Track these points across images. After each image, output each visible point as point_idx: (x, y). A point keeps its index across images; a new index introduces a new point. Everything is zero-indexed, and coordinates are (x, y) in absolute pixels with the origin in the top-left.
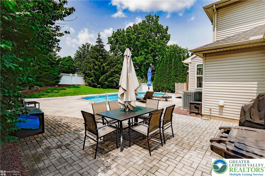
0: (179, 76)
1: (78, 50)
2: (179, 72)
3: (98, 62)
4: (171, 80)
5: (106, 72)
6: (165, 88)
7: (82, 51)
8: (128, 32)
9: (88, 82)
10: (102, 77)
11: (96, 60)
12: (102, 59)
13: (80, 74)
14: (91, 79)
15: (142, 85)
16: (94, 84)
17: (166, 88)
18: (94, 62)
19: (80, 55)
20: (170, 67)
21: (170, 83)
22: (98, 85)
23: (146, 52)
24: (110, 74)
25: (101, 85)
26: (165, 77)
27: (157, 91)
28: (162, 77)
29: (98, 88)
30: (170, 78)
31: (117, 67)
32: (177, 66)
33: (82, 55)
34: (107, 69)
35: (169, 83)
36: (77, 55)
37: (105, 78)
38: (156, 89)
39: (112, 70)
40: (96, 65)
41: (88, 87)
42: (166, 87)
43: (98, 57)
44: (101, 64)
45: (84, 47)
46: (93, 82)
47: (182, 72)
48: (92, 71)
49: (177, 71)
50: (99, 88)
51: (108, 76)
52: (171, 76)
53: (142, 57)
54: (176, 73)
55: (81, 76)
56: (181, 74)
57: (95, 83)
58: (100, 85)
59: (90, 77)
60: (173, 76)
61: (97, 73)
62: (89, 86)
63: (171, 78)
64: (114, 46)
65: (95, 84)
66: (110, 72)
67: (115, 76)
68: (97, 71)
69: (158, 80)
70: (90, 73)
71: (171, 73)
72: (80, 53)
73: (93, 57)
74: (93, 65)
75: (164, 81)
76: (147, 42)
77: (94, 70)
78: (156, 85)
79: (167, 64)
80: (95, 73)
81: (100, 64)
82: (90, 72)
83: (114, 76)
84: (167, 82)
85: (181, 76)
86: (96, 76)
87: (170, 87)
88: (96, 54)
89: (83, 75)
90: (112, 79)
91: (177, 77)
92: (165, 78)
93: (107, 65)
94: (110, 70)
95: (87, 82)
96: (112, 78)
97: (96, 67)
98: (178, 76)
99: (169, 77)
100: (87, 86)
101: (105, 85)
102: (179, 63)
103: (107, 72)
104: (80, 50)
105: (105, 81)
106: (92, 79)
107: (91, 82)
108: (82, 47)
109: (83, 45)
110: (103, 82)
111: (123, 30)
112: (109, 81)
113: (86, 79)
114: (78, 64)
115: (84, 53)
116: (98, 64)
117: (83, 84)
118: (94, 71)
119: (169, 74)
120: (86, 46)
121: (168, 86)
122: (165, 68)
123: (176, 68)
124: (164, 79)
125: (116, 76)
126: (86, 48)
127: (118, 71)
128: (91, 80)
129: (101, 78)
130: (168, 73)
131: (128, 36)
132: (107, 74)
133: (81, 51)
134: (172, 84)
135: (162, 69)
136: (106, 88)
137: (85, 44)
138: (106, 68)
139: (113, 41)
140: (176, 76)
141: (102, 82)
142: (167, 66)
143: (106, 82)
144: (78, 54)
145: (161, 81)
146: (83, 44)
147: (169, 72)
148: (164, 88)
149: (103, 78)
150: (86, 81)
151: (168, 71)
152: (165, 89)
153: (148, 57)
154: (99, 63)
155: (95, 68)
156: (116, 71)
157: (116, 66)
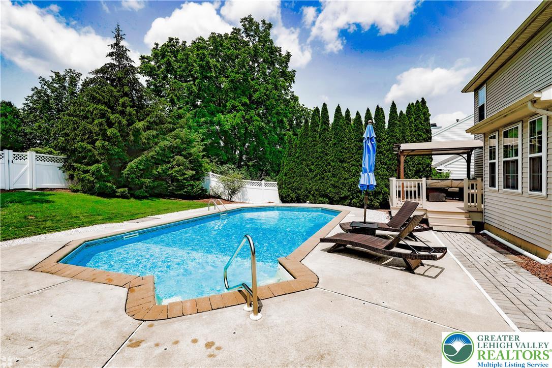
0: (348, 162)
1: (40, 88)
2: (348, 152)
3: (117, 115)
4: (329, 172)
5: (144, 150)
6: (314, 193)
7: (52, 92)
8: (201, 48)
9: (82, 180)
10: (132, 164)
11: (109, 110)
12: (132, 107)
13: (50, 153)
14: (93, 168)
15: (247, 186)
16: (106, 186)
17: (316, 193)
18: (103, 115)
19: (47, 102)
20: (324, 140)
21: (326, 178)
22: (118, 188)
23: (244, 104)
24: (158, 154)
25: (130, 189)
26: (313, 165)
27: (292, 199)
28: (304, 163)
29: (120, 200)
30: (326, 166)
31: (176, 137)
32: (343, 138)
33: (51, 101)
34: (148, 139)
35: (323, 178)
36: (34, 102)
37: (141, 167)
38: (288, 196)
39: (163, 144)
40: (110, 124)
41: (82, 195)
42: (316, 190)
43: (118, 101)
44: (129, 124)
45: (59, 80)
46: (100, 178)
47: (356, 152)
48: (98, 144)
49: (343, 148)
50: (123, 196)
51: (153, 161)
52: (329, 161)
53: (235, 116)
54: (343, 155)
55: (52, 160)
56: (352, 157)
57: (109, 182)
58: (126, 189)
59: (88, 164)
60: (333, 161)
61: (116, 149)
62: (85, 193)
63: (329, 167)
64: (160, 82)
65: (109, 184)
66: (157, 149)
67: (172, 160)
68: (115, 145)
69: (295, 172)
70: (90, 151)
71: (327, 155)
72: (48, 96)
73: (99, 100)
74: (101, 124)
75: (311, 175)
76: (246, 80)
77: (104, 140)
78: (288, 185)
79: (318, 132)
80: (109, 150)
81: (124, 122)
82: (89, 147)
83: (169, 162)
84: (318, 178)
85: (353, 163)
86: (110, 161)
87: (328, 189)
88: (112, 91)
89: (62, 156)
90: (163, 170)
91: (345, 165)
92: (312, 167)
93: (147, 126)
94: (156, 144)
95: (76, 179)
96: (164, 167)
97: (109, 132)
98: (346, 161)
99: (324, 163)
100: (79, 193)
101: (141, 187)
102: (347, 131)
103: (147, 148)
104: (45, 87)
105: (141, 176)
106: (99, 171)
107: (92, 179)
108: (51, 80)
109: (57, 74)
110: (136, 177)
111: (182, 44)
112: (153, 176)
113: (74, 169)
114: (40, 127)
115: (59, 98)
116: (120, 123)
117: (62, 185)
118: (107, 143)
119: (322, 157)
120: (67, 79)
121: (321, 188)
122: (312, 141)
123: (341, 141)
124: (311, 170)
125: (175, 163)
126: (67, 84)
127: (179, 148)
128: (93, 174)
129: (132, 166)
130: (321, 155)
131: (202, 58)
132: (150, 155)
133: (49, 90)
134: (332, 182)
135: (305, 144)
136: (145, 198)
137: (64, 74)
138: (144, 135)
139: (157, 69)
140: (342, 161)
141: (132, 178)
142: (318, 136)
143: (145, 180)
144: (39, 98)
145: (301, 176)
146: (56, 71)
147: (322, 152)
148: (310, 192)
149: (137, 166)
150: (71, 177)
151: (319, 150)
152: (313, 195)
153: (251, 117)
154: (121, 118)
155: (109, 134)
156: (176, 147)
157: (173, 133)
